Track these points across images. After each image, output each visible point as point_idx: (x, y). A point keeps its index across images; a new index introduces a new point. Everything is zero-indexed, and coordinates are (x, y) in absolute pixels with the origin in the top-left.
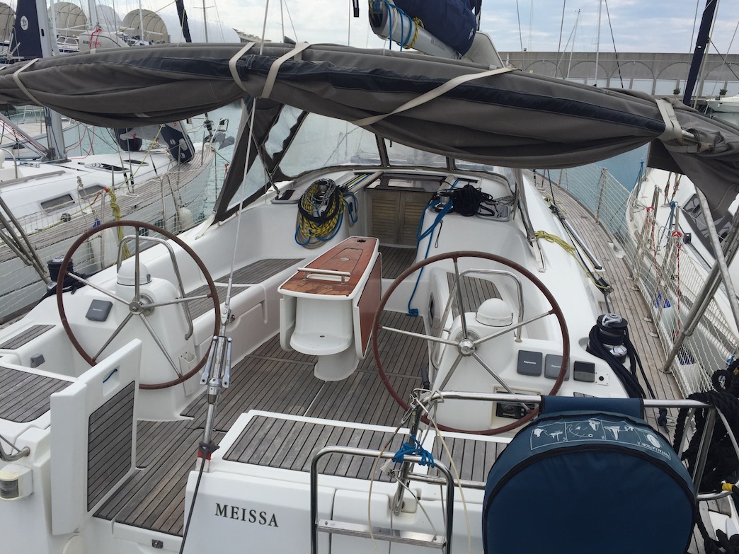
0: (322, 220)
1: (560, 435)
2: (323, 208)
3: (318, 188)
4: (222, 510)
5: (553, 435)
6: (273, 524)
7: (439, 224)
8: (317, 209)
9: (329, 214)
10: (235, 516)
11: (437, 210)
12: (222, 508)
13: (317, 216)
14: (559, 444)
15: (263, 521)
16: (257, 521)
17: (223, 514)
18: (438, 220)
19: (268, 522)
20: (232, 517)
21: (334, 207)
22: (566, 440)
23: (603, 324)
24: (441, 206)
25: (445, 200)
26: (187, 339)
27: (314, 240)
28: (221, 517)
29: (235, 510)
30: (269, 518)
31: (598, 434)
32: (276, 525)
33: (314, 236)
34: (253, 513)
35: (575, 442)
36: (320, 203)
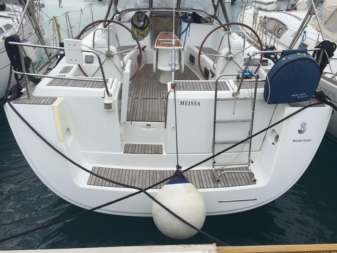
0: (142, 28)
1: (291, 58)
2: (142, 23)
3: (138, 15)
4: (182, 103)
5: (289, 58)
6: (198, 105)
7: (189, 27)
8: (139, 23)
9: (145, 25)
10: (186, 104)
11: (187, 22)
12: (182, 102)
13: (140, 27)
14: (291, 60)
15: (195, 104)
16: (194, 104)
17: (183, 104)
18: (189, 26)
19: (197, 105)
20: (186, 105)
21: (147, 22)
22: (293, 58)
23: (269, 47)
24: (188, 20)
25: (189, 17)
26: (122, 69)
27: (139, 37)
28: (182, 105)
29: (187, 102)
30: (197, 103)
31: (301, 56)
32: (199, 105)
33: (140, 35)
34: (192, 102)
35: (295, 58)
36: (140, 21)
